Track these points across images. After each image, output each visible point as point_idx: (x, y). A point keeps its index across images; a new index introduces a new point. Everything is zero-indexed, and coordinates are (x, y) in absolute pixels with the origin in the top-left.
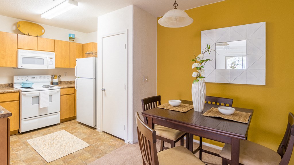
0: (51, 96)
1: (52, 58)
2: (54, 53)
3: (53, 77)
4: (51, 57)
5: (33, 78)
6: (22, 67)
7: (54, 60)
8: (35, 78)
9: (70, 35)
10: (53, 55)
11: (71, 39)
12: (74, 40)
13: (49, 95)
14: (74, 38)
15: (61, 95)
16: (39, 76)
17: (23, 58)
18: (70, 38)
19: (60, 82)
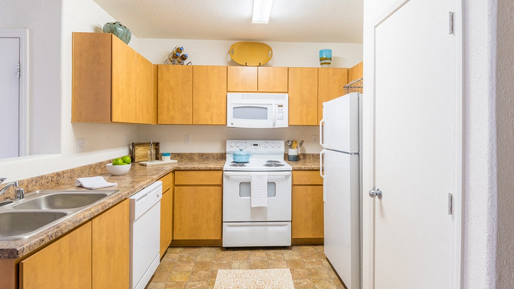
0: (272, 184)
1: (282, 106)
2: (287, 95)
3: (290, 144)
4: (280, 104)
5: (254, 145)
6: (232, 124)
7: (285, 108)
8: (257, 145)
9: (321, 52)
10: (284, 99)
11: (326, 60)
12: (329, 64)
13: (268, 183)
14: (330, 59)
15: (293, 185)
16: (264, 141)
17: (234, 108)
18: (321, 60)
19: (304, 155)
